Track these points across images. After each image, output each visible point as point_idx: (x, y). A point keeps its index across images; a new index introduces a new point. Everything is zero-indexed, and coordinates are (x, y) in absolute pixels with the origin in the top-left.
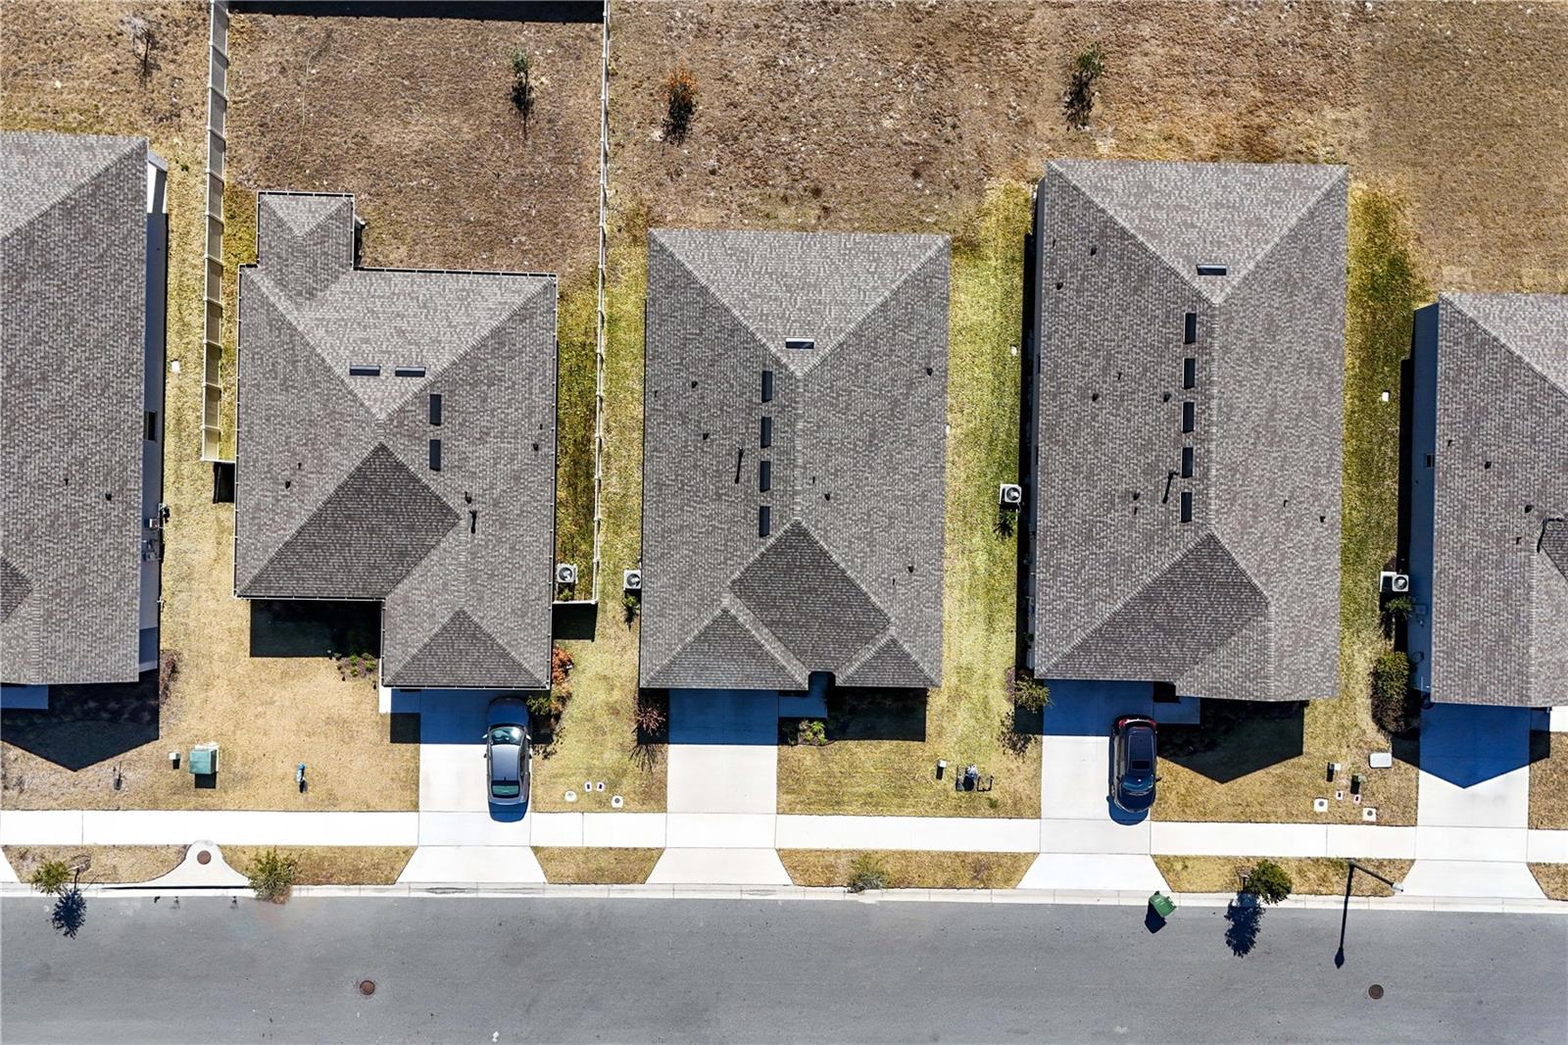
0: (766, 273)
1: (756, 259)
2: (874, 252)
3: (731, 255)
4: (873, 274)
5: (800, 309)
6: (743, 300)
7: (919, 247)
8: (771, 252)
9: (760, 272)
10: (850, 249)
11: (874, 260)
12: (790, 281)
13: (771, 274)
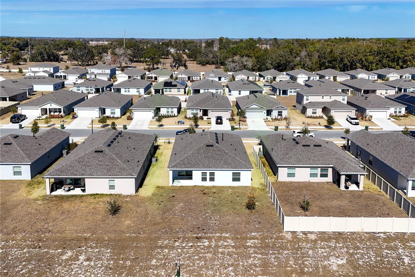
0: (219, 160)
1: (222, 162)
2: (189, 165)
3: (229, 163)
4: (190, 160)
5: (210, 152)
6: (225, 154)
7: (177, 166)
8: (218, 164)
9: (221, 160)
10: (196, 165)
11: (189, 163)
12: (213, 158)
13: (218, 159)
